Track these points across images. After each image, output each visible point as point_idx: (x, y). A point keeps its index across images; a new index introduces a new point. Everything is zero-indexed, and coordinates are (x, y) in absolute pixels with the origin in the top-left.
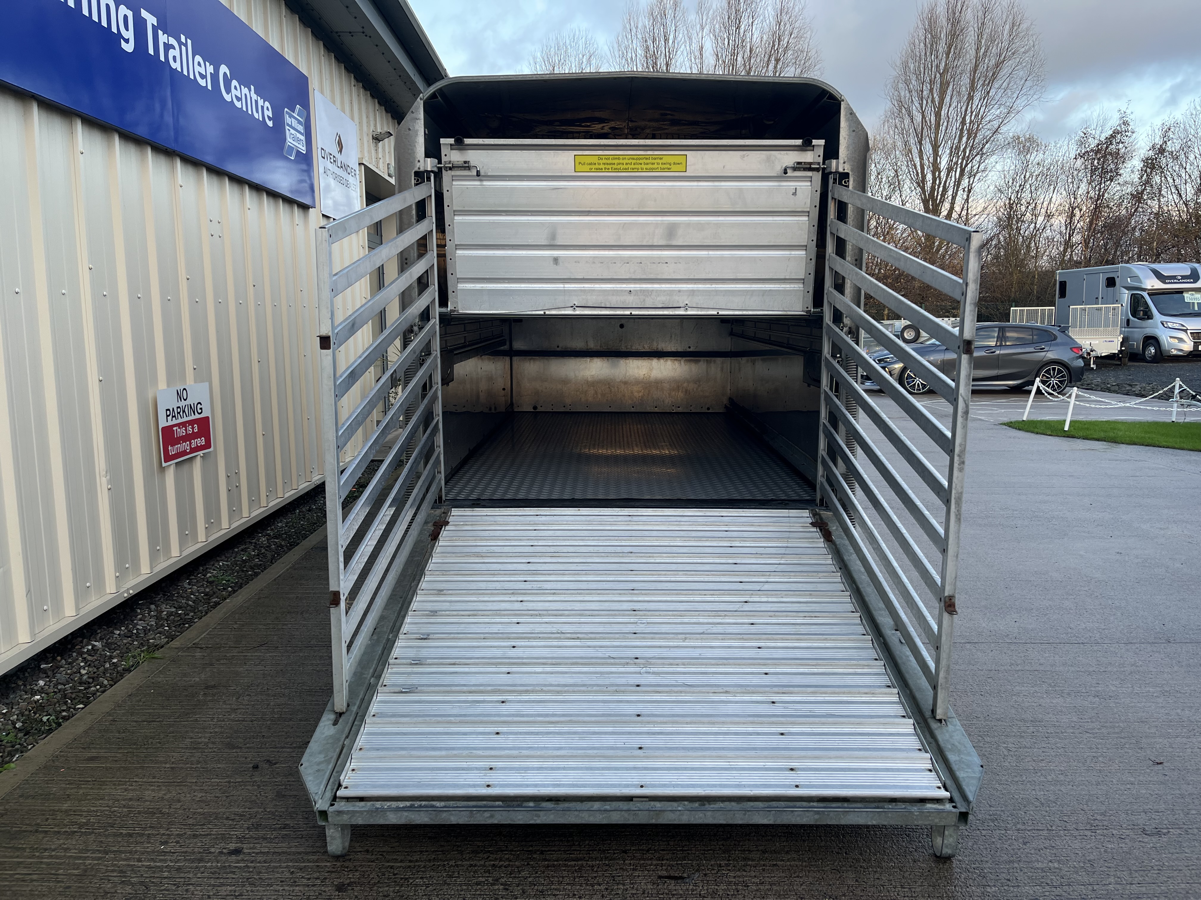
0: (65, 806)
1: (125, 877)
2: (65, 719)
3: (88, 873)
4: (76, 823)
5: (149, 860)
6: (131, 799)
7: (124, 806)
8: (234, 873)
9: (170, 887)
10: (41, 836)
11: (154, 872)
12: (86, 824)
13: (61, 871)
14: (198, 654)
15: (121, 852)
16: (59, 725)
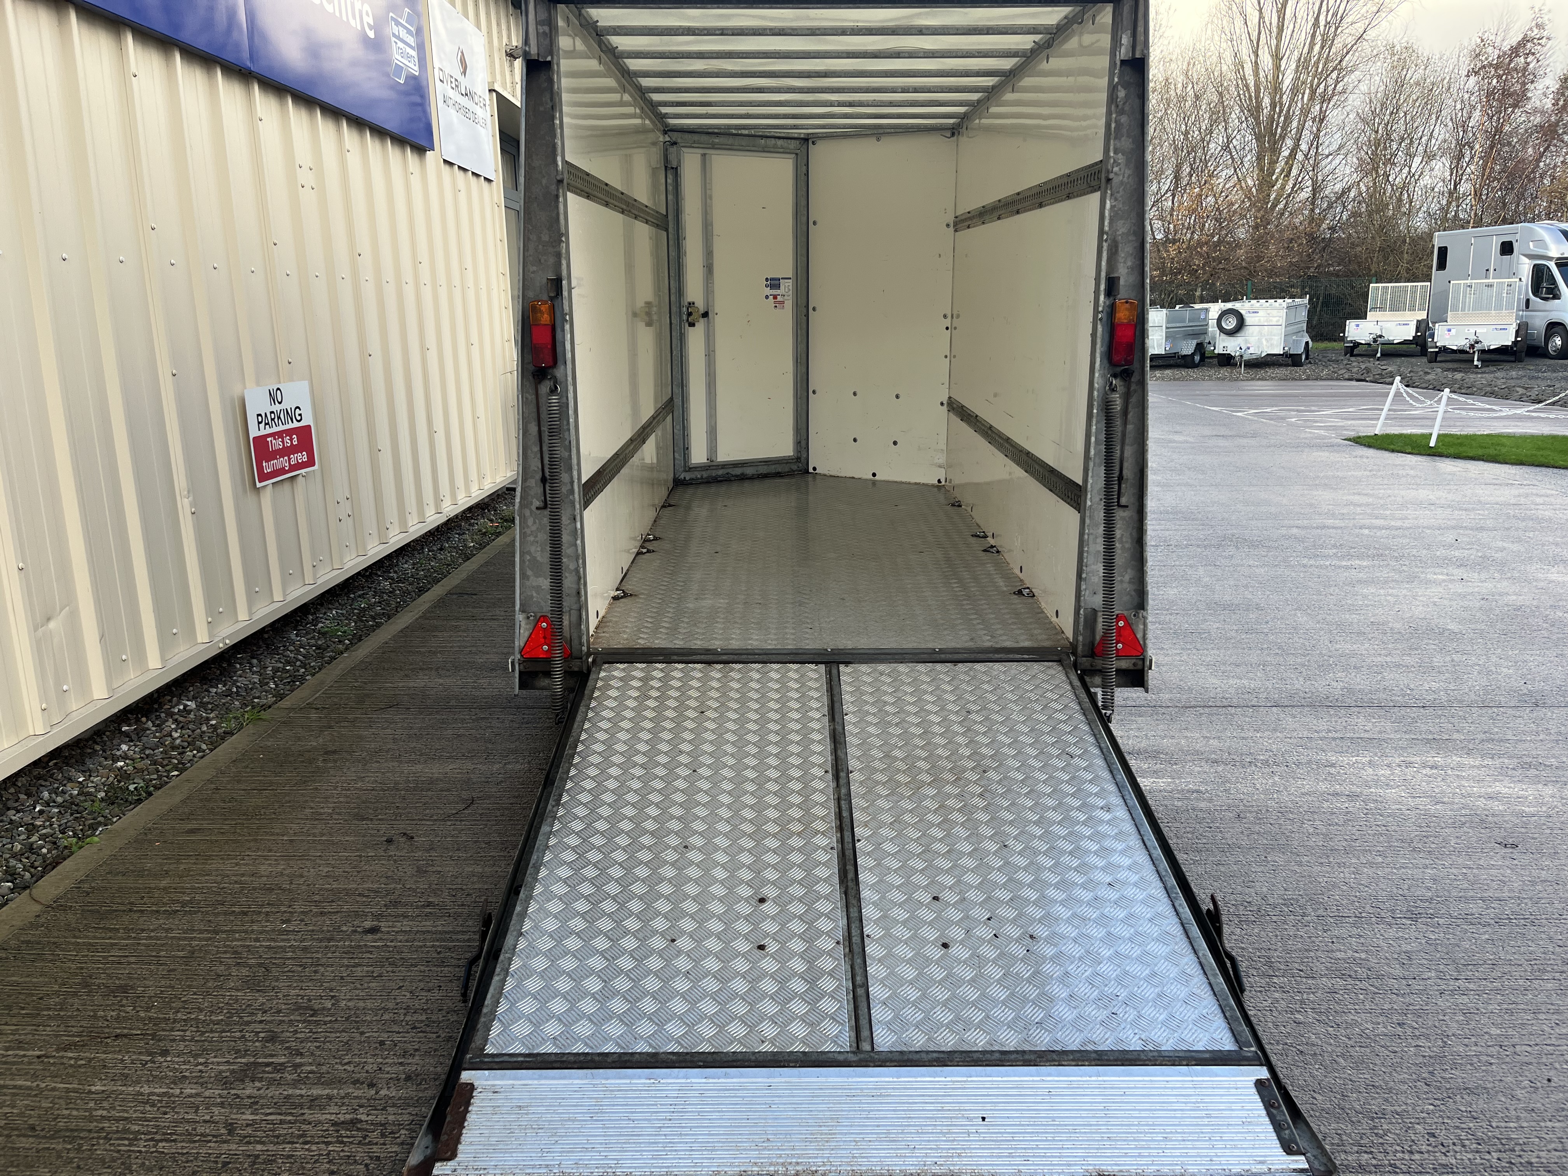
0: (164, 883)
1: (241, 958)
2: (157, 788)
3: (196, 955)
4: (178, 901)
5: (268, 940)
6: (243, 875)
7: (236, 882)
8: (371, 952)
9: (295, 968)
10: (136, 916)
11: (276, 953)
12: (191, 902)
13: (163, 953)
14: (314, 715)
15: (234, 932)
16: (150, 794)
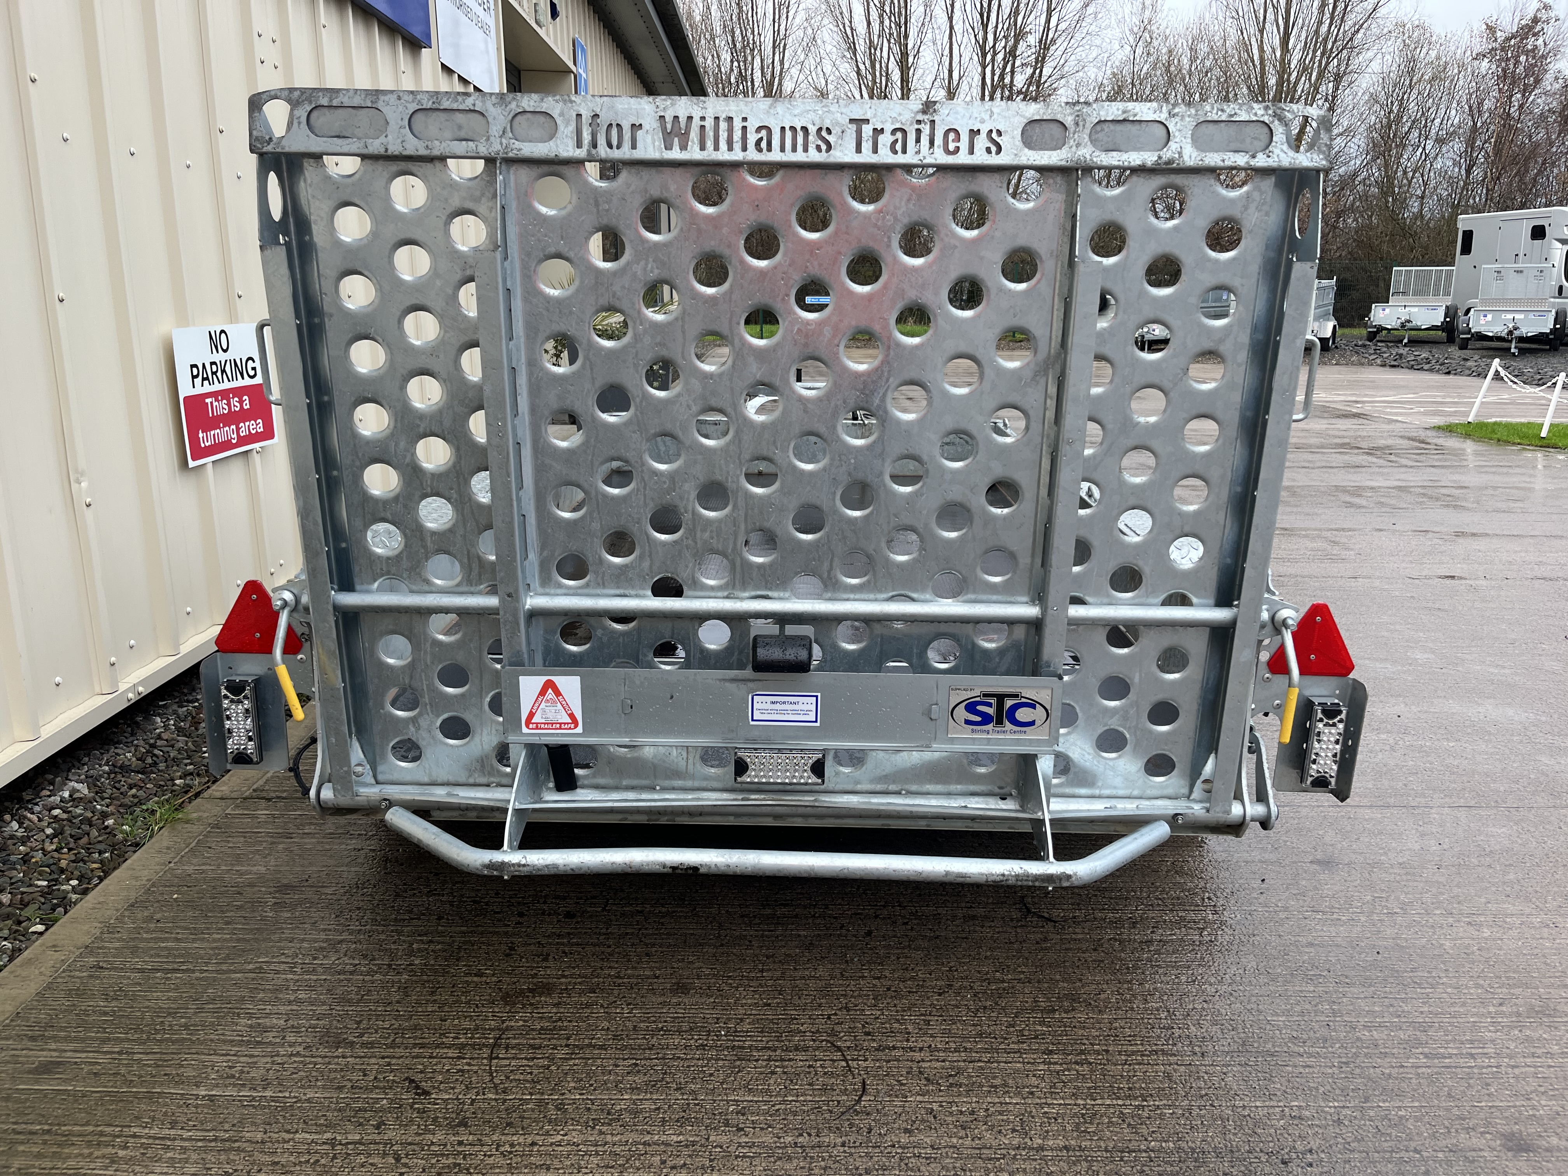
14: (263, 813)
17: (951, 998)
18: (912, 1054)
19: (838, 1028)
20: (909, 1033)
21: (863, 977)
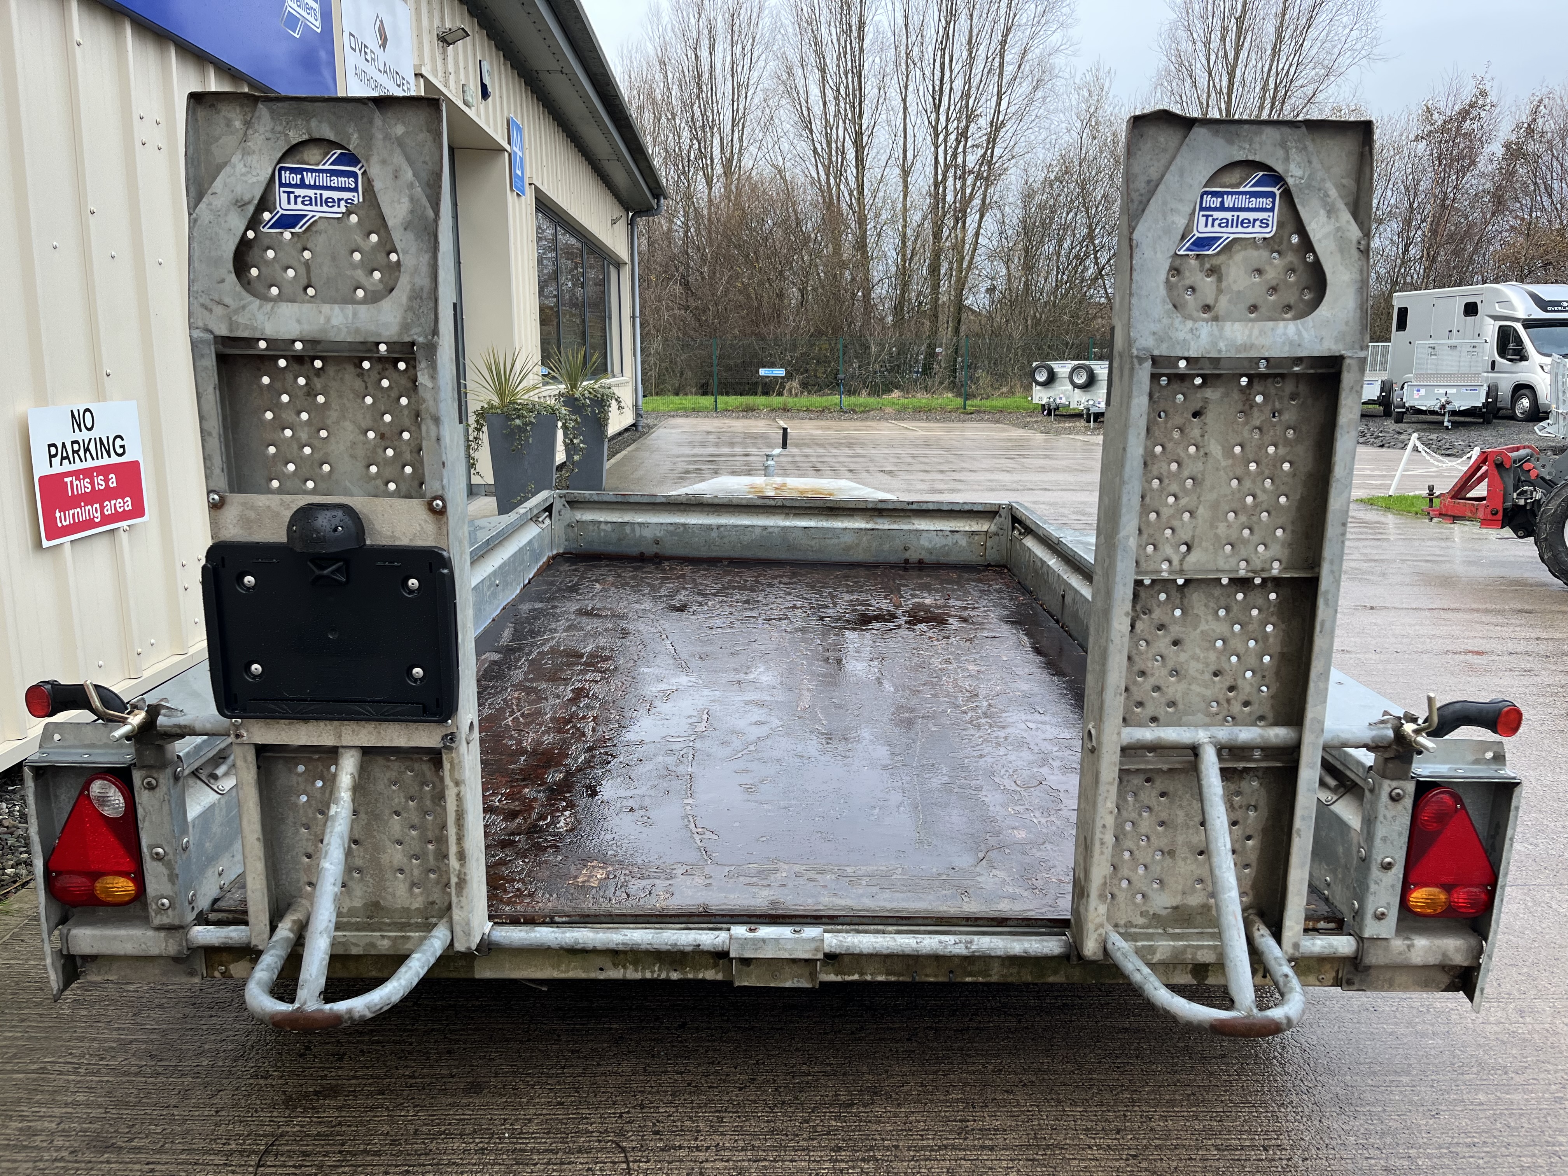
17: (752, 1093)
18: (696, 1154)
19: (627, 1127)
20: (699, 1131)
21: (665, 1072)
